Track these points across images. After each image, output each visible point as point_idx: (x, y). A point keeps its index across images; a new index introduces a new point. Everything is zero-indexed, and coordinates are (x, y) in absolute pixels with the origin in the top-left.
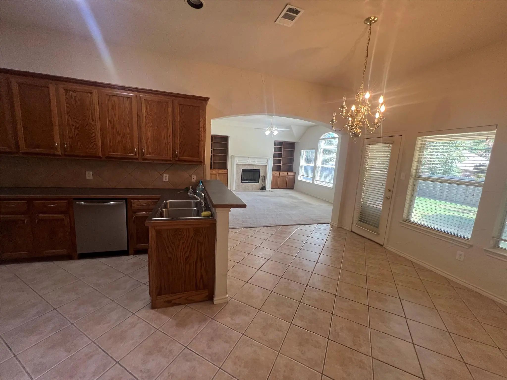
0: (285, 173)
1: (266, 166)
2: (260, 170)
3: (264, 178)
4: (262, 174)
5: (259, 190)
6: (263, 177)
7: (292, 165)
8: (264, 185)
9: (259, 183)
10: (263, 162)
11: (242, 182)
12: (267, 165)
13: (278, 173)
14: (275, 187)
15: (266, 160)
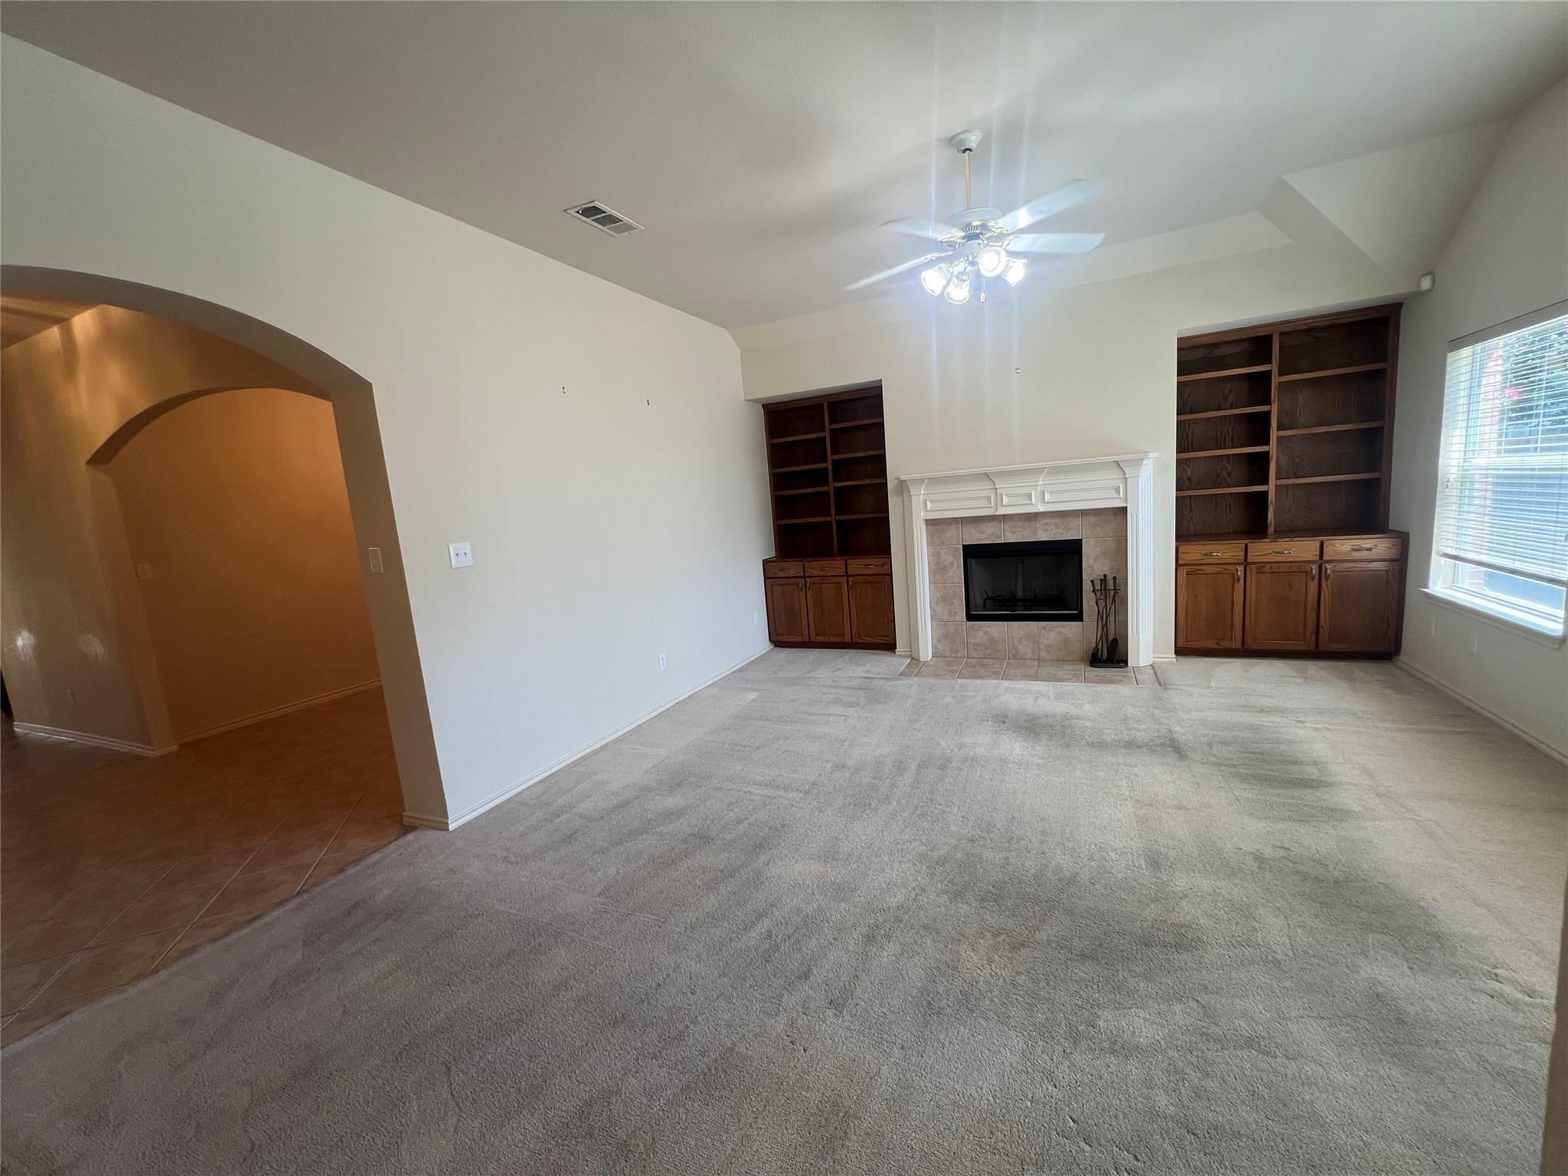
0: (1303, 549)
1: (1124, 510)
2: (1081, 540)
3: (1114, 591)
4: (1093, 565)
5: (1082, 660)
6: (1104, 580)
7: (1379, 479)
8: (1112, 630)
9: (1081, 620)
10: (1097, 494)
11: (970, 617)
12: (1125, 505)
13: (1225, 552)
14: (1211, 644)
15: (1112, 478)
